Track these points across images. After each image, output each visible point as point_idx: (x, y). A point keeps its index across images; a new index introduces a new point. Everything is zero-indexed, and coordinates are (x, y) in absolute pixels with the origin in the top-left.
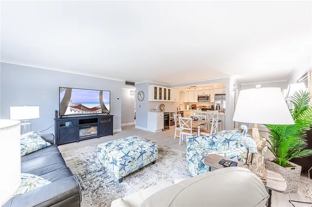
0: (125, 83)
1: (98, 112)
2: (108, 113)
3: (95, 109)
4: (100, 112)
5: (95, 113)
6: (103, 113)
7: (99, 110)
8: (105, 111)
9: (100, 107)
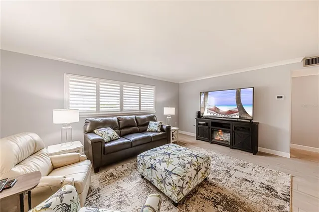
0: (303, 63)
1: (233, 117)
2: (251, 120)
3: (231, 112)
4: (236, 116)
5: (230, 117)
6: (240, 118)
7: (235, 114)
8: (245, 116)
9: (237, 110)
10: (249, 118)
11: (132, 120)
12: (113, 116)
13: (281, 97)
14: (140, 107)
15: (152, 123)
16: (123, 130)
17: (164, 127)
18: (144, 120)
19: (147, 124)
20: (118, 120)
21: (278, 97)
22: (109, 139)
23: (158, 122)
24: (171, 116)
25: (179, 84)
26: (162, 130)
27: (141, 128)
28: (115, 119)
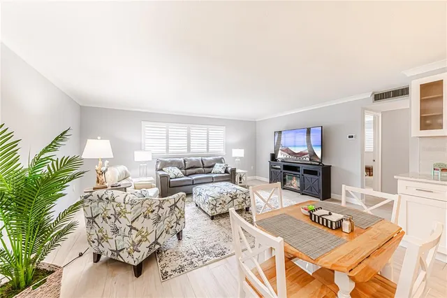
0: (372, 98)
1: (304, 159)
2: (319, 162)
3: (301, 154)
4: (307, 158)
5: (301, 159)
6: (310, 160)
7: (306, 156)
8: (315, 159)
9: (307, 151)
10: (318, 160)
11: (198, 161)
12: (180, 158)
13: (352, 137)
14: (208, 149)
15: (217, 165)
16: (188, 171)
17: (229, 169)
18: (210, 161)
19: (212, 166)
20: (185, 161)
21: (350, 137)
22: (174, 176)
23: (223, 165)
24: (240, 158)
25: (255, 122)
26: (226, 172)
27: (206, 169)
28: (182, 160)
